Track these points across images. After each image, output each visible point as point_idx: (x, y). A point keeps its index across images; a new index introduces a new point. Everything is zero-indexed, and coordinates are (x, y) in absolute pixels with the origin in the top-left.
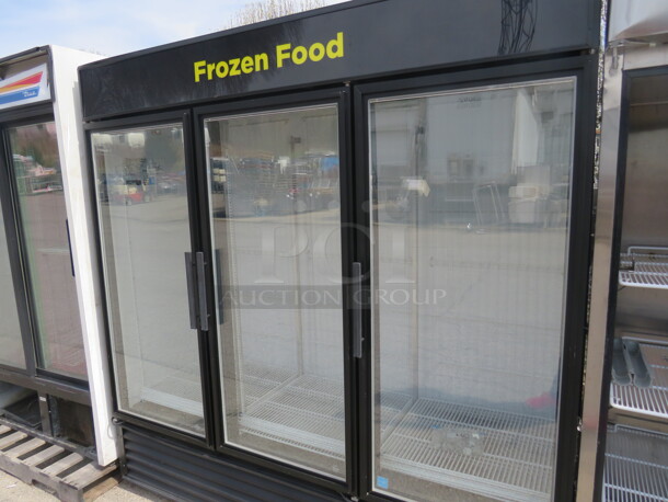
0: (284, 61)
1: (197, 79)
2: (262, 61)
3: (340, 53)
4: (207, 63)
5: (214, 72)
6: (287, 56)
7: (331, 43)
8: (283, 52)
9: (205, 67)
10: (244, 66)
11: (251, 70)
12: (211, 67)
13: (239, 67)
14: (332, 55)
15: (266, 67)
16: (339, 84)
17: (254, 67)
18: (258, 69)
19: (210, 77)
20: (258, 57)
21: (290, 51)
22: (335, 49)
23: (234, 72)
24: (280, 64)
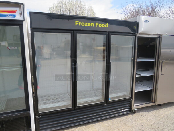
0: (97, 26)
1: (76, 25)
2: (92, 25)
3: (107, 27)
4: (79, 22)
5: (81, 24)
6: (98, 25)
7: (106, 25)
8: (97, 24)
9: (79, 23)
10: (88, 25)
11: (90, 26)
12: (80, 23)
13: (87, 25)
14: (106, 27)
15: (93, 26)
16: (106, 32)
17: (91, 25)
18: (91, 26)
19: (80, 25)
20: (92, 24)
21: (98, 24)
22: (106, 26)
23: (86, 25)
24: (96, 26)
